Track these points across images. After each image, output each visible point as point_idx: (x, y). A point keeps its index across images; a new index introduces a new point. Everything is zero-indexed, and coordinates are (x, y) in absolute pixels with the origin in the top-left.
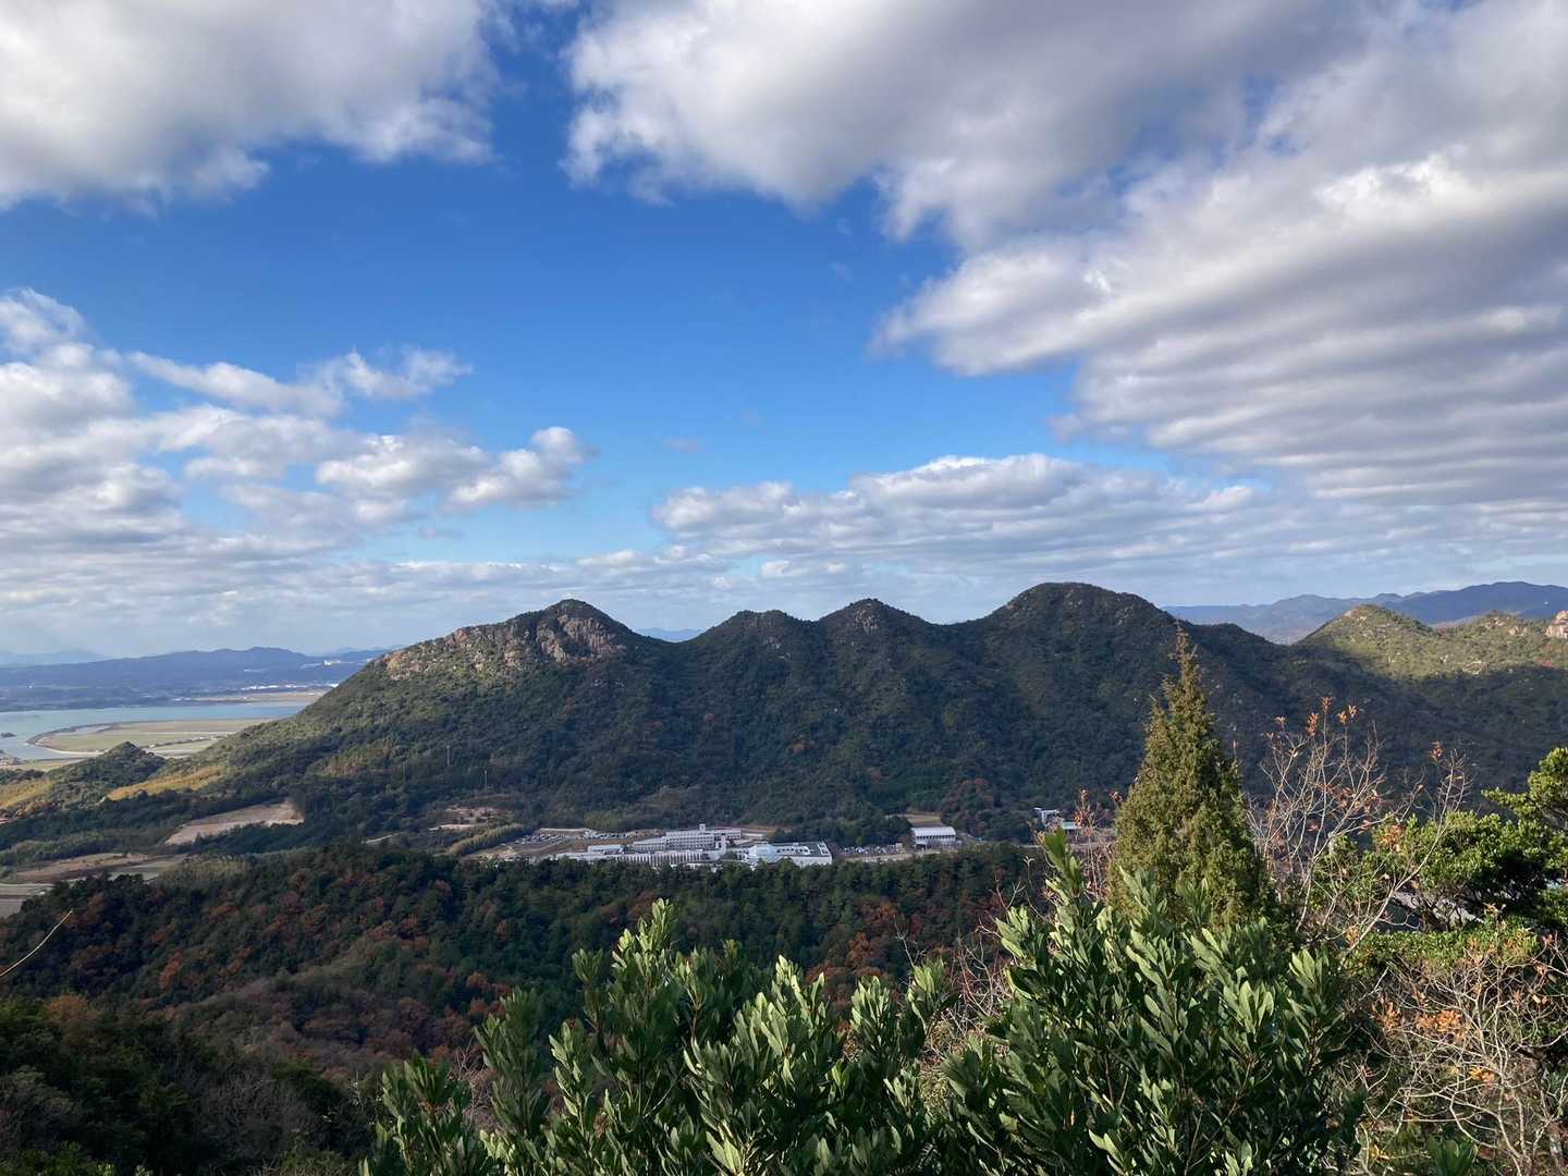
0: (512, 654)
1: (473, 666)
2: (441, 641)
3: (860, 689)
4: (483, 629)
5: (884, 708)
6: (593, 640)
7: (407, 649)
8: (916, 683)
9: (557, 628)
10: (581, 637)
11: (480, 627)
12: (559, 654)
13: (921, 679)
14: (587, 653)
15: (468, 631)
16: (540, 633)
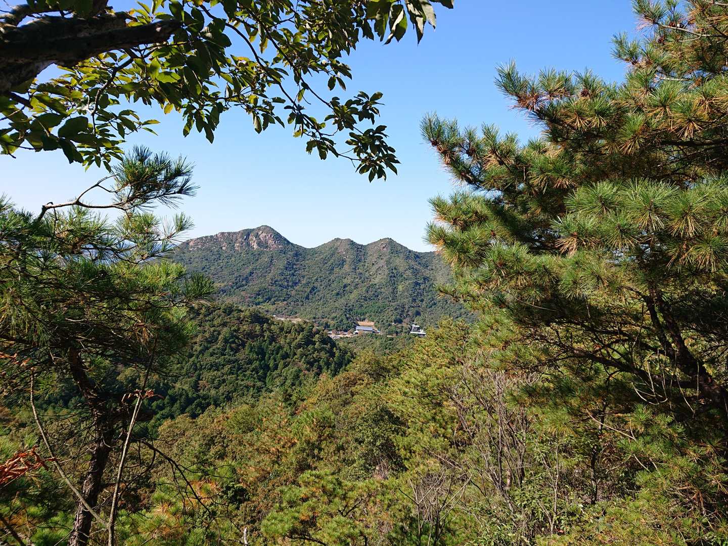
0: (238, 245)
1: (221, 248)
2: (212, 236)
3: (371, 273)
4: (229, 233)
5: (377, 281)
6: (270, 242)
7: (198, 239)
8: (393, 273)
9: (257, 236)
10: (266, 240)
11: (228, 233)
12: (255, 246)
13: (394, 271)
14: (267, 247)
15: (222, 234)
16: (250, 237)
